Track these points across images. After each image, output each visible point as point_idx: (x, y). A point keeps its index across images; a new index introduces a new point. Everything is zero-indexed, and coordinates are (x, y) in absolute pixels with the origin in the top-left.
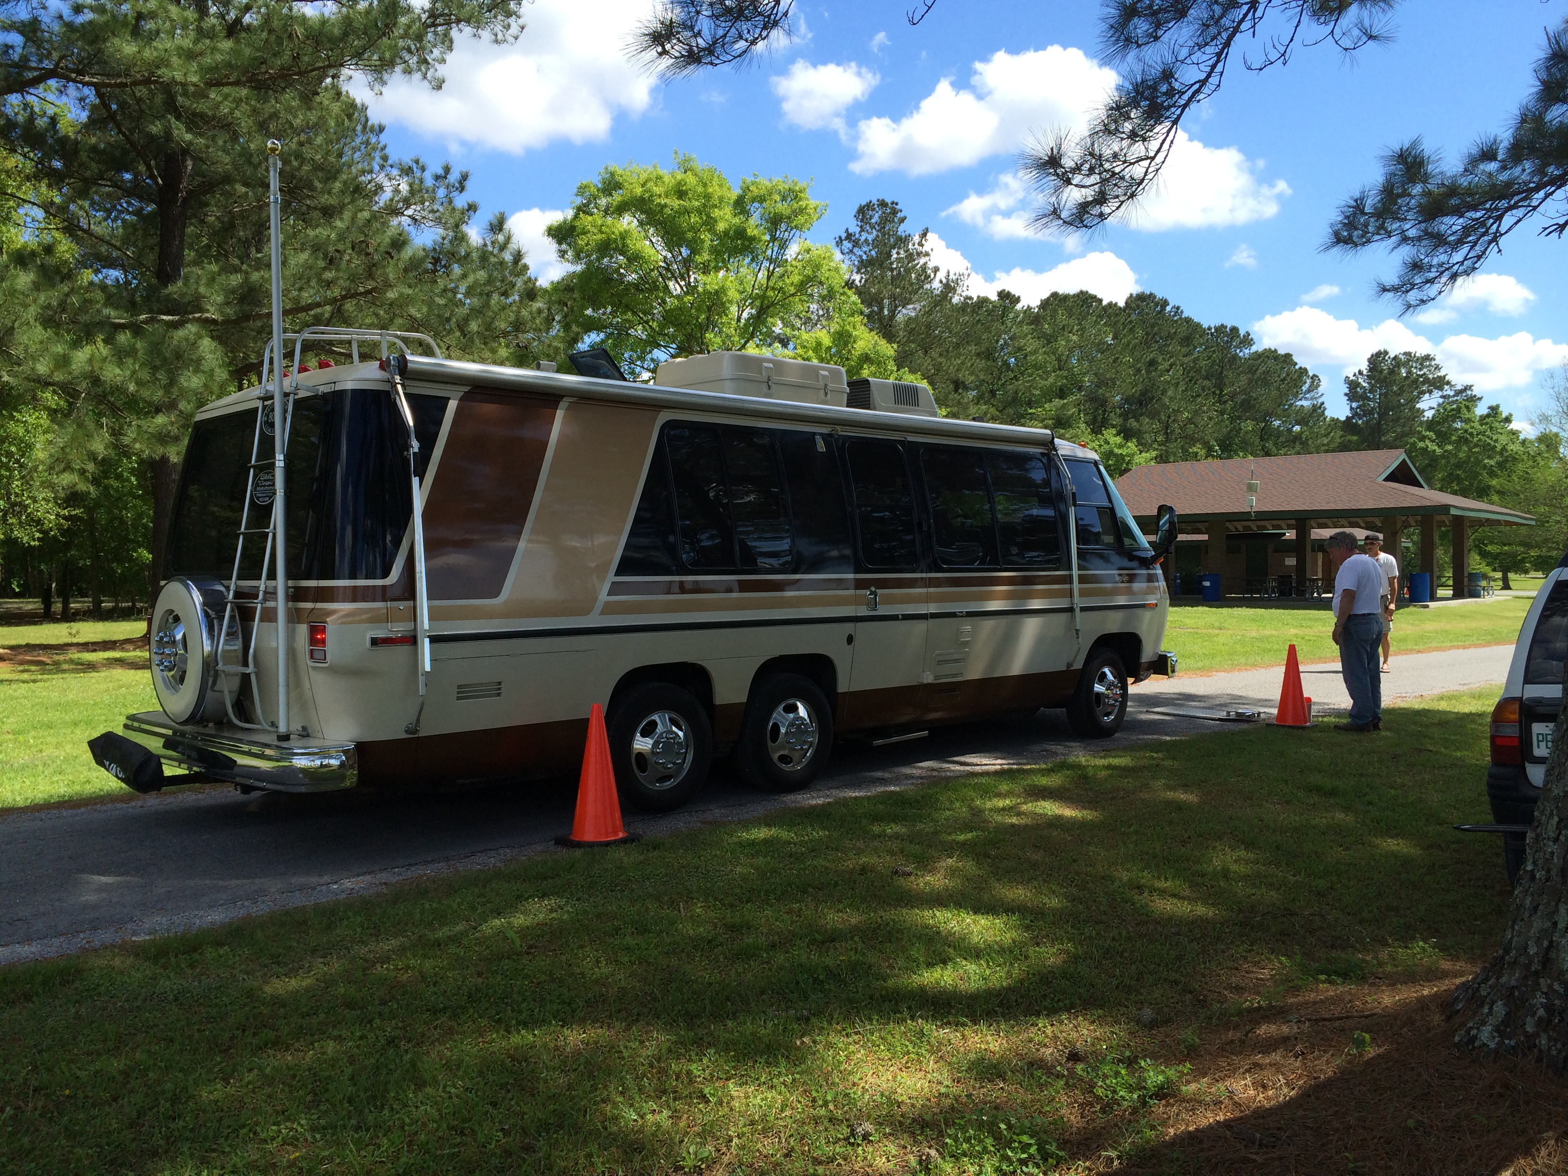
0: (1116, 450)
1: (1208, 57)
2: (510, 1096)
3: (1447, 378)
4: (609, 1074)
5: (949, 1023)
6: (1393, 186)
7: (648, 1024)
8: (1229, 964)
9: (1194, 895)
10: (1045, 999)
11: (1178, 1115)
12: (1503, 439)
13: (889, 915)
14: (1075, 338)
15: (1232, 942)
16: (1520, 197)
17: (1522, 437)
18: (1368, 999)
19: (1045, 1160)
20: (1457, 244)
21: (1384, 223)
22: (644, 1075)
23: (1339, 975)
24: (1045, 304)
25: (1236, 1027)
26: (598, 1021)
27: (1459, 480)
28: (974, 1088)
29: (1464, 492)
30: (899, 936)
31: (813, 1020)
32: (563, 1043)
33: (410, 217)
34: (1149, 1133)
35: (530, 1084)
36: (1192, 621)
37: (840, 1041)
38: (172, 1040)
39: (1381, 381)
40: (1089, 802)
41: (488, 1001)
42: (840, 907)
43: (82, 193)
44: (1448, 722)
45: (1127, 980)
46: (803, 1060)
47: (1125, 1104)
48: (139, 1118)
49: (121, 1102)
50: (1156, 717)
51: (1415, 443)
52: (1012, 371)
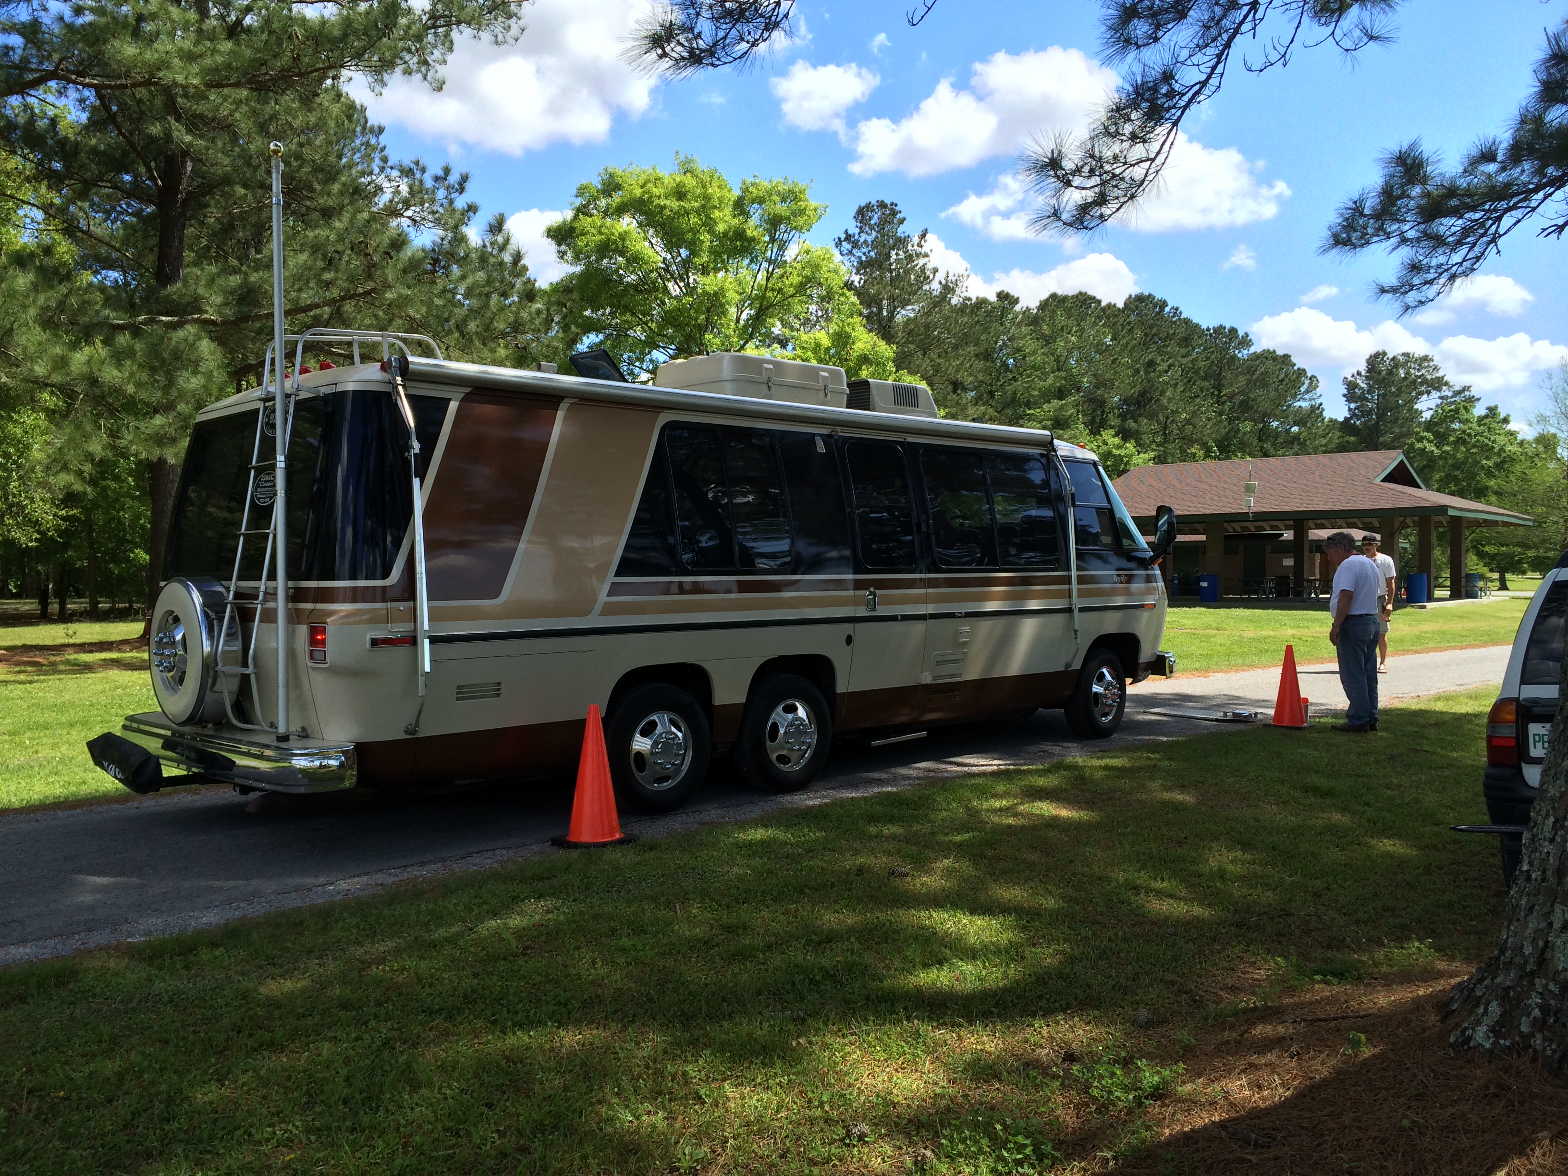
0: (1115, 451)
1: (1208, 58)
2: (505, 1097)
3: (1445, 379)
4: (605, 1076)
5: (945, 1024)
6: (1392, 188)
7: (644, 1025)
8: (1225, 964)
9: (1190, 895)
10: (1041, 1000)
11: (1173, 1115)
12: (1501, 440)
13: (886, 915)
14: (1073, 339)
15: (1228, 943)
16: (1519, 198)
17: (1520, 438)
18: (1364, 999)
19: (1041, 1160)
20: (1456, 244)
21: (1383, 224)
22: (640, 1076)
23: (1335, 975)
24: (1044, 305)
25: (1232, 1027)
26: (593, 1022)
27: (1456, 480)
28: (970, 1089)
29: (1461, 494)
30: (896, 937)
31: (810, 1021)
32: (558, 1044)
33: (409, 218)
34: (1144, 1134)
35: (525, 1085)
36: (1190, 622)
37: (836, 1042)
38: (167, 1042)
39: (1377, 382)
40: (1086, 803)
41: (483, 1002)
42: (837, 907)
43: (82, 195)
44: (1444, 723)
45: (1123, 981)
46: (799, 1061)
47: (1121, 1105)
48: (133, 1119)
49: (115, 1103)
50: (1153, 717)
51: (1412, 444)
52: (1011, 372)
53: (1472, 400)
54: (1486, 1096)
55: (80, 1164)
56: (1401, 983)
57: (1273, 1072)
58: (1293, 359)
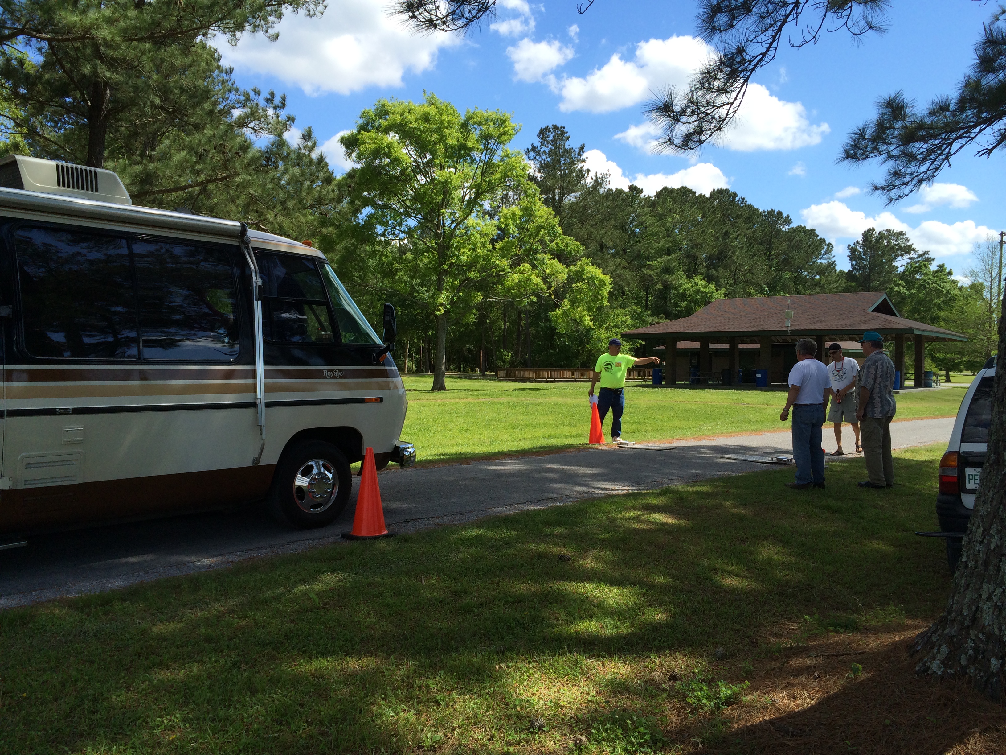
0: (702, 289)
1: (767, 38)
2: (312, 700)
3: (913, 247)
4: (376, 687)
5: (594, 655)
6: (883, 122)
7: (401, 654)
8: (772, 619)
9: (750, 575)
10: (655, 641)
11: (740, 715)
12: (947, 286)
13: (558, 585)
14: (677, 216)
15: (774, 605)
16: (964, 130)
17: (959, 285)
18: (860, 642)
19: (655, 744)
20: (923, 159)
21: (877, 145)
22: (398, 687)
23: (842, 627)
24: (659, 194)
25: (777, 659)
26: (368, 652)
27: (919, 312)
28: (610, 697)
29: (922, 320)
30: (562, 599)
31: (507, 652)
32: (346, 666)
33: (252, 128)
34: (722, 728)
35: (324, 693)
36: (749, 400)
37: (524, 666)
38: (92, 662)
39: (870, 248)
40: (684, 514)
41: (298, 639)
42: (525, 580)
43: (39, 110)
44: (911, 466)
45: (707, 629)
46: (500, 678)
47: (707, 708)
48: (71, 712)
49: (59, 701)
50: (727, 460)
51: (893, 288)
52: (637, 237)
53: (930, 260)
54: (938, 705)
55: (37, 740)
56: (884, 633)
57: (803, 688)
58: (817, 232)
